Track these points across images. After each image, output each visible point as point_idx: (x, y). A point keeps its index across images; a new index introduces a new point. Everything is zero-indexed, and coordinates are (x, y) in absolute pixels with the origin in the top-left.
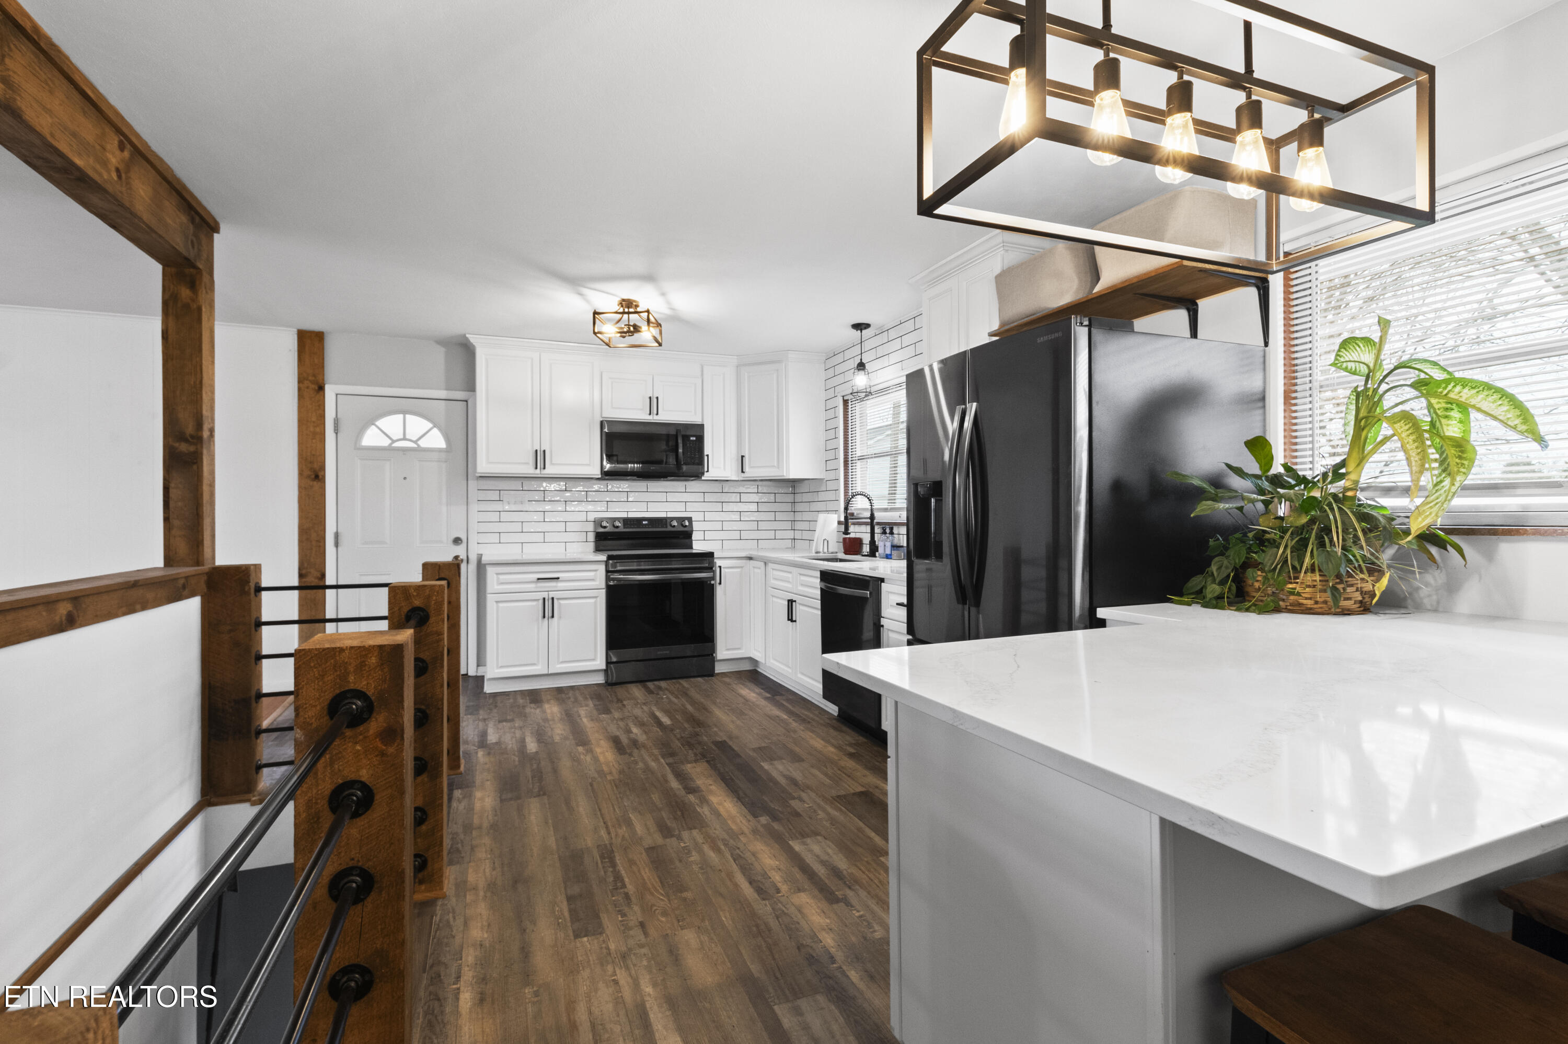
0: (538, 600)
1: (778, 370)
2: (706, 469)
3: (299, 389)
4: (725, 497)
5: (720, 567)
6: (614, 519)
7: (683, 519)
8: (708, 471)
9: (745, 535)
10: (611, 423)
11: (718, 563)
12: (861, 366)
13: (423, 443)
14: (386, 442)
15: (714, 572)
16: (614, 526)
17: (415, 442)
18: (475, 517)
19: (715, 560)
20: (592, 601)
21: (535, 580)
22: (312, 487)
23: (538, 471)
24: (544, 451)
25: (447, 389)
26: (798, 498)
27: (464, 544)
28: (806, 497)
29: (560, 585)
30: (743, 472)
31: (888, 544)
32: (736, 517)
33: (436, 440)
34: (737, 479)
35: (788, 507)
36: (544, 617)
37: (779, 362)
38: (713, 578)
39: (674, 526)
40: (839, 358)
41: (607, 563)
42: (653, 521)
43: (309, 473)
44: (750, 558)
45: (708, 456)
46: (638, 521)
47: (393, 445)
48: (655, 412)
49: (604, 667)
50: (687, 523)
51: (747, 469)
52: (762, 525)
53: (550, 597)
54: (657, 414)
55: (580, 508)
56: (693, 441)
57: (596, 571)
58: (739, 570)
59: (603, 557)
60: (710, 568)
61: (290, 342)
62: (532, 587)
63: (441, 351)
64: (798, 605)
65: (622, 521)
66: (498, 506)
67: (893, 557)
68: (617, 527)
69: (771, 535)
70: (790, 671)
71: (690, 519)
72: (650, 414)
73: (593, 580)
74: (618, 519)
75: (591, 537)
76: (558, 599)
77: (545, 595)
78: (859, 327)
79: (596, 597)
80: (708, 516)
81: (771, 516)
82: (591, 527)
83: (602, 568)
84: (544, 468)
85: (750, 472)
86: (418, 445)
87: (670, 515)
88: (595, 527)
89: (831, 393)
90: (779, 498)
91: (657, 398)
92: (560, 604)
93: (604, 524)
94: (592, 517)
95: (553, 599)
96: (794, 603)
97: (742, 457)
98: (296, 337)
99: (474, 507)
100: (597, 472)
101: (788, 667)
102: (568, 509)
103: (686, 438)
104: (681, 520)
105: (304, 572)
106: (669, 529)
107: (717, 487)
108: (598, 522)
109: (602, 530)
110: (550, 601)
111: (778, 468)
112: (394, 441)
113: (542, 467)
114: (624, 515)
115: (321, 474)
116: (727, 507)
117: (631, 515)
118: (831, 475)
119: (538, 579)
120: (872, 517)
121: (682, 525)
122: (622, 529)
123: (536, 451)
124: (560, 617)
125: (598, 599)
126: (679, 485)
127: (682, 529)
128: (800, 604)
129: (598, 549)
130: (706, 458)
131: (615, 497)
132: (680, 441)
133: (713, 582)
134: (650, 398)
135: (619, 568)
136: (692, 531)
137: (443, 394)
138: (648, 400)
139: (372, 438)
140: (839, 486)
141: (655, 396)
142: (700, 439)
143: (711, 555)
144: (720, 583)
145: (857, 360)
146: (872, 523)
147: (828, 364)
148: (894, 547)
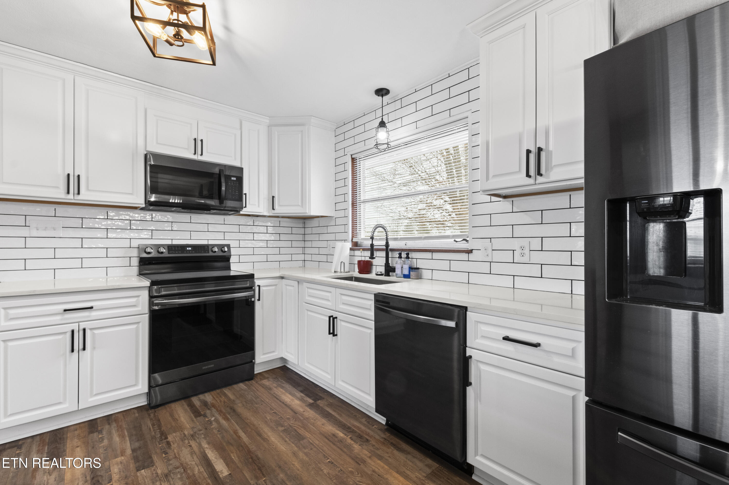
0: (65, 333)
1: (302, 131)
2: (244, 206)
4: (255, 229)
5: (259, 286)
6: (159, 246)
7: (223, 246)
8: (245, 207)
9: (270, 258)
10: (156, 156)
11: (257, 282)
12: (383, 124)
15: (254, 291)
16: (158, 252)
19: (255, 280)
20: (134, 326)
21: (62, 311)
23: (71, 196)
24: (79, 176)
26: (308, 231)
28: (315, 231)
29: (93, 314)
30: (273, 209)
31: (406, 267)
32: (263, 244)
34: (268, 214)
35: (301, 237)
36: (73, 351)
37: (302, 125)
38: (254, 296)
39: (215, 252)
40: (351, 125)
41: (150, 289)
42: (196, 248)
44: (282, 278)
45: (245, 194)
46: (182, 248)
48: (200, 153)
49: (146, 390)
50: (226, 249)
51: (276, 206)
52: (283, 251)
53: (81, 328)
54: (202, 154)
55: (124, 236)
56: (233, 180)
57: (138, 296)
58: (273, 287)
59: (147, 283)
60: (251, 288)
62: (57, 319)
64: (339, 321)
65: (166, 248)
66: (23, 232)
67: (411, 277)
68: (162, 253)
69: (288, 257)
70: (329, 377)
71: (228, 246)
72: (195, 154)
73: (134, 306)
74: (163, 246)
75: (135, 262)
76: (91, 329)
77: (75, 327)
78: (381, 92)
79: (138, 323)
80: (243, 244)
81: (289, 244)
82: (135, 253)
83: (145, 294)
84: (79, 193)
85: (279, 210)
87: (211, 242)
88: (139, 253)
89: (341, 153)
90: (295, 231)
91: (202, 141)
92: (94, 334)
93: (149, 250)
94: (135, 244)
95: (84, 330)
96: (335, 320)
97: (273, 197)
100: (140, 201)
101: (327, 373)
102: (110, 235)
103: (228, 177)
104: (221, 247)
106: (211, 254)
107: (250, 221)
108: (142, 249)
109: (145, 255)
110: (81, 333)
111: (302, 206)
113: (76, 191)
114: (169, 242)
116: (256, 237)
117: (175, 242)
118: (342, 214)
119: (65, 310)
120: (387, 245)
121: (222, 251)
122: (166, 255)
123: (69, 175)
124: (94, 348)
125: (141, 324)
126: (219, 218)
127: (221, 254)
128: (341, 320)
129: (141, 274)
130: (244, 196)
131: (159, 226)
132: (223, 180)
133: (253, 299)
134: (195, 140)
135: (163, 293)
136: (230, 256)
138: (194, 141)
140: (348, 221)
141: (200, 138)
142: (240, 180)
143: (252, 276)
144: (259, 300)
145: (380, 120)
146: (387, 249)
147: (339, 131)
148: (411, 269)
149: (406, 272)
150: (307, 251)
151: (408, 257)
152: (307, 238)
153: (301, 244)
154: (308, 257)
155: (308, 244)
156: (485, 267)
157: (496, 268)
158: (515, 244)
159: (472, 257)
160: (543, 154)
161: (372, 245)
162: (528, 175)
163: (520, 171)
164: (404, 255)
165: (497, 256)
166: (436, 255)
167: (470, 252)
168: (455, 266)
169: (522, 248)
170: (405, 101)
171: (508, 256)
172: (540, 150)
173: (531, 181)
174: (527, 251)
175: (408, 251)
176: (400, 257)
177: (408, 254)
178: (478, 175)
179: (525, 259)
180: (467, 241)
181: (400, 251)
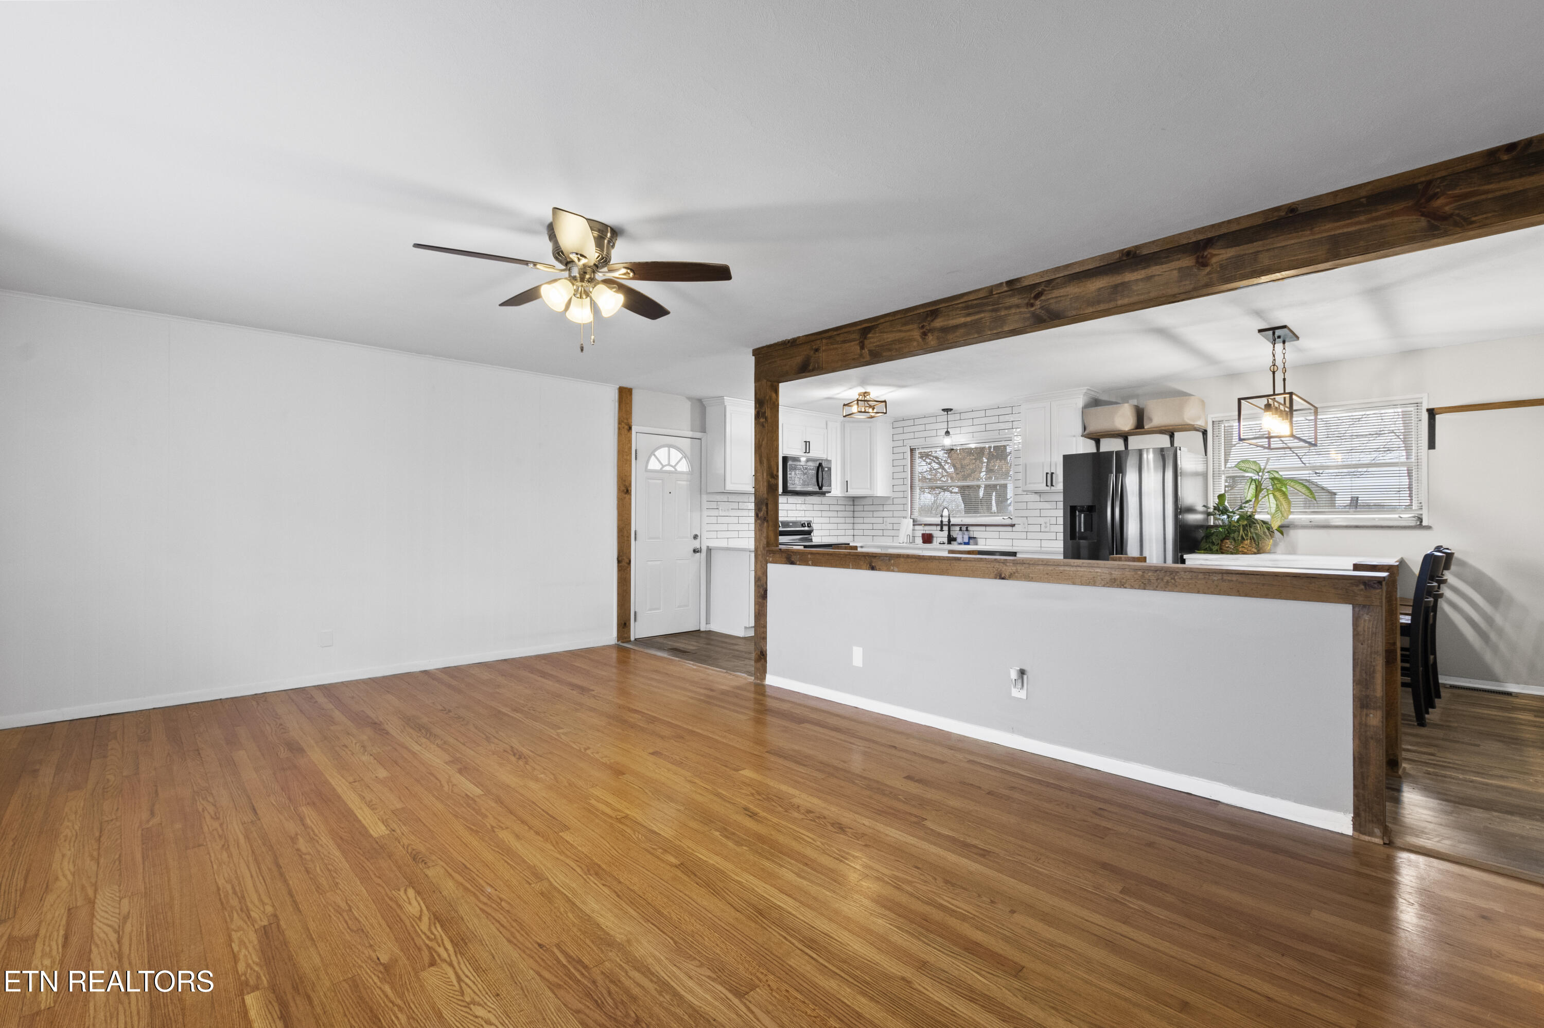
3: (619, 429)
8: (830, 492)
12: (947, 433)
13: (679, 468)
14: (658, 467)
17: (674, 467)
18: (706, 520)
22: (625, 498)
25: (692, 431)
27: (699, 540)
28: (869, 508)
33: (683, 467)
34: (843, 496)
40: (911, 423)
43: (624, 488)
47: (664, 469)
48: (809, 451)
51: (849, 490)
56: (826, 470)
61: (613, 395)
63: (688, 404)
66: (715, 513)
67: (970, 543)
71: (812, 523)
72: (805, 452)
78: (947, 410)
80: (815, 520)
85: (851, 492)
86: (676, 470)
89: (899, 443)
90: (847, 508)
91: (810, 443)
97: (846, 482)
98: (617, 391)
99: (705, 513)
103: (823, 468)
105: (620, 559)
107: (832, 501)
111: (871, 489)
112: (663, 466)
115: (629, 489)
118: (898, 495)
120: (949, 521)
121: (810, 526)
130: (830, 484)
132: (820, 471)
136: (814, 530)
137: (690, 434)
138: (804, 443)
139: (653, 465)
140: (907, 502)
141: (808, 440)
142: (830, 470)
145: (946, 430)
146: (949, 525)
147: (896, 425)
148: (970, 538)
149: (966, 540)
150: (856, 526)
151: (967, 530)
152: (856, 514)
153: (851, 520)
154: (856, 532)
155: (856, 520)
156: (1024, 535)
157: (1030, 536)
158: (1042, 521)
159: (1014, 529)
160: (1054, 475)
161: (942, 522)
162: (1047, 486)
163: (1043, 482)
164: (964, 528)
165: (1031, 528)
166: (988, 528)
167: (1013, 526)
168: (1003, 535)
169: (1046, 523)
170: (963, 416)
171: (1037, 528)
172: (1052, 473)
173: (1048, 488)
174: (1048, 525)
175: (967, 526)
176: (961, 530)
177: (967, 528)
178: (1020, 483)
179: (1047, 530)
180: (1011, 519)
181: (961, 526)
